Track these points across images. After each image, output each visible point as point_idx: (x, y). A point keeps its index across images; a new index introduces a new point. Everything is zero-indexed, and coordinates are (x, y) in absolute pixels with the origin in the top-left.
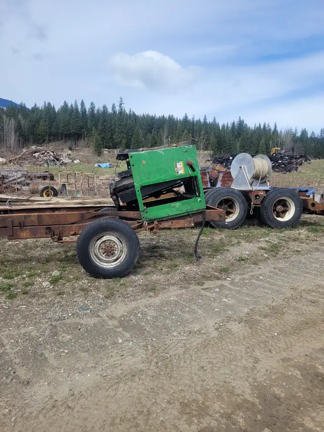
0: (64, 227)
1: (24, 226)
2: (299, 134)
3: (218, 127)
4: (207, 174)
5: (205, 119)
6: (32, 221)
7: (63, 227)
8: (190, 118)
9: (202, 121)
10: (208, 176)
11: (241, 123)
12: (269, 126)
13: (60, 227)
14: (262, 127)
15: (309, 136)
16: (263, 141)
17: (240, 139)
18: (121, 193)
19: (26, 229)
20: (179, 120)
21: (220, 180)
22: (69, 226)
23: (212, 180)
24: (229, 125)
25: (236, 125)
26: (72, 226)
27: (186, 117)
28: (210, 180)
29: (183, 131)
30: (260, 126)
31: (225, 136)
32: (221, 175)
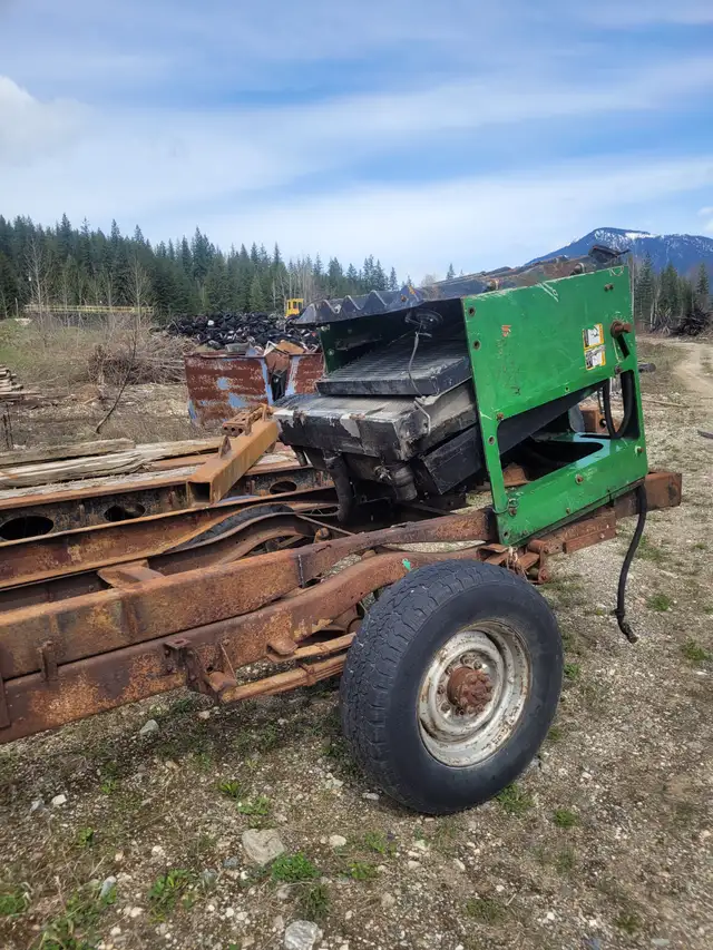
0: (239, 626)
1: (59, 665)
2: (325, 270)
3: (150, 251)
4: (262, 362)
5: (115, 230)
6: (100, 632)
7: (233, 627)
8: (76, 226)
9: (108, 233)
10: (264, 367)
11: (202, 244)
12: (264, 252)
13: (221, 631)
14: (249, 253)
15: (345, 274)
16: (256, 285)
17: (206, 279)
18: (434, 455)
19: (73, 676)
20: (44, 229)
21: (294, 376)
22: (257, 621)
23: (275, 377)
24: (175, 248)
25: (190, 247)
26: (267, 618)
27: (66, 224)
28: (272, 377)
29: (64, 259)
30: (244, 252)
31: (170, 273)
32: (295, 364)
